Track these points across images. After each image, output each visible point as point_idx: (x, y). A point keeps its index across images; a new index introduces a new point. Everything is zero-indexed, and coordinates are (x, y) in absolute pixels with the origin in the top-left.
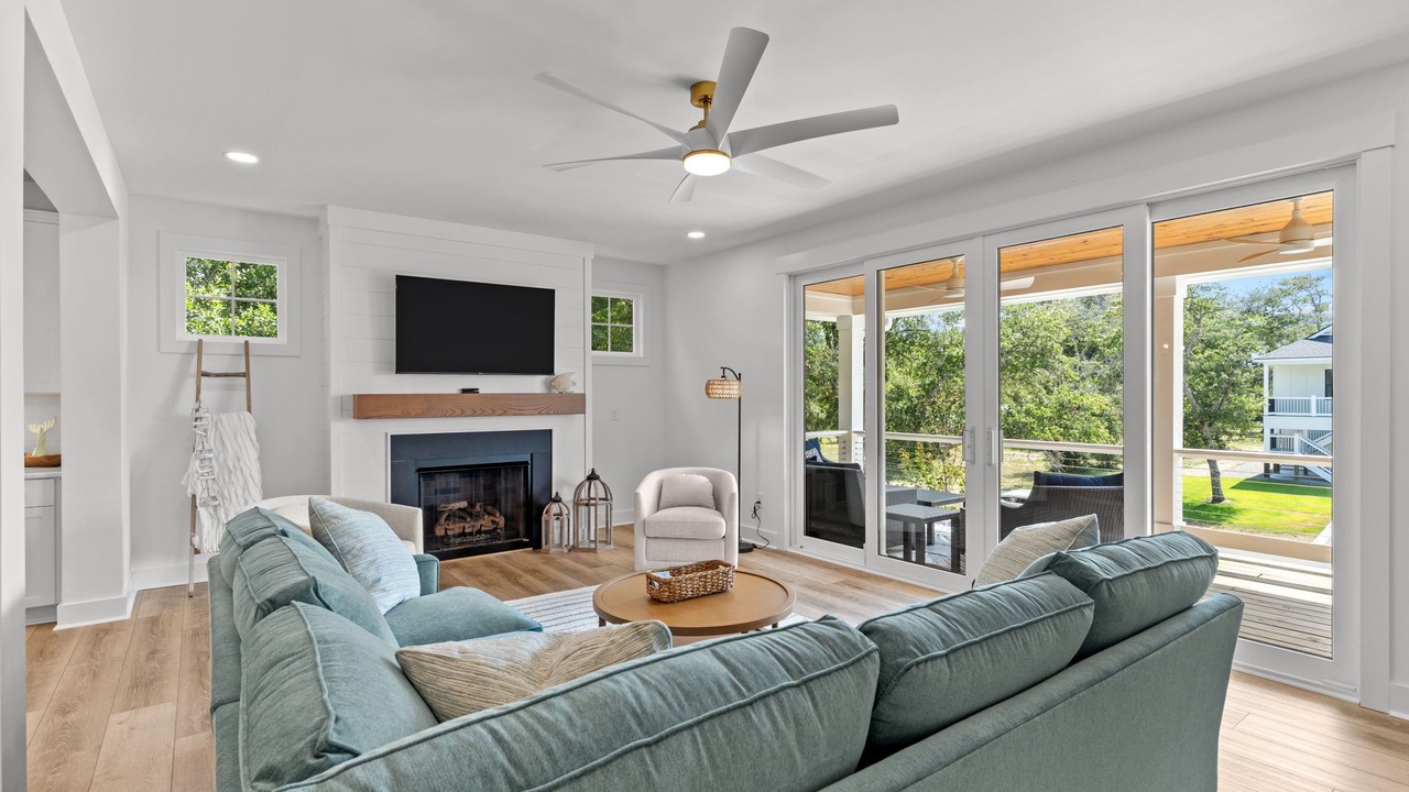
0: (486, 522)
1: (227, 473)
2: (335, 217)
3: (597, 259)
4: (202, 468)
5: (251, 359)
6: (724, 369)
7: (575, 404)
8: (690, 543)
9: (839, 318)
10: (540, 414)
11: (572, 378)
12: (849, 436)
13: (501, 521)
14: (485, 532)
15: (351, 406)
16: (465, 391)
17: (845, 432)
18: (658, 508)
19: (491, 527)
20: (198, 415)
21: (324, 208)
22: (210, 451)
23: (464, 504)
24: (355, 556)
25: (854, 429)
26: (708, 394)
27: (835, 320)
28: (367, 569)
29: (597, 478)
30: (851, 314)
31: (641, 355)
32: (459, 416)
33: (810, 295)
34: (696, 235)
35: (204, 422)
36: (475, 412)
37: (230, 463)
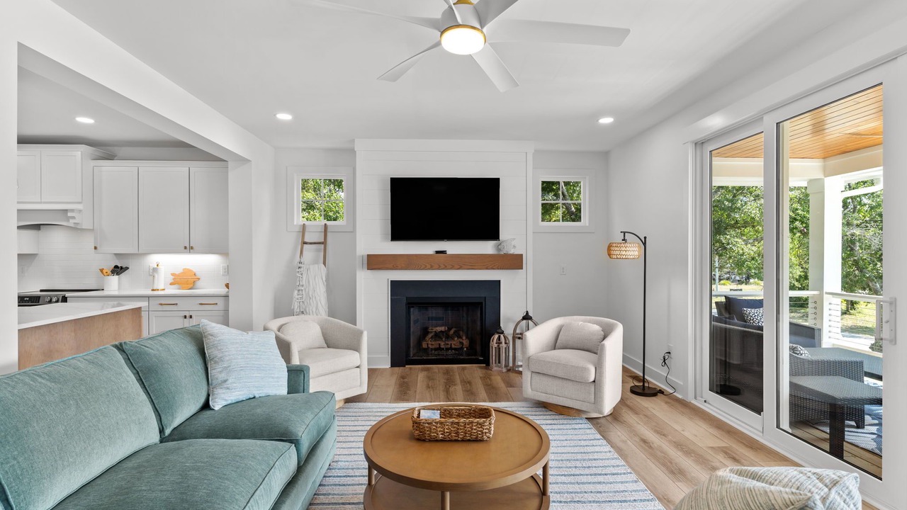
0: (455, 343)
1: (308, 298)
2: (359, 146)
3: (537, 152)
4: (298, 295)
5: (329, 234)
6: (624, 233)
7: (515, 262)
8: (565, 382)
9: (810, 181)
10: (487, 269)
11: (513, 243)
12: (821, 297)
13: (466, 342)
14: (455, 349)
15: (366, 262)
16: (437, 252)
17: (816, 292)
18: (554, 347)
19: (458, 346)
20: (300, 265)
21: (353, 141)
22: (303, 286)
23: (443, 329)
24: (216, 362)
25: (826, 289)
26: (609, 255)
27: (804, 184)
28: (221, 372)
29: (530, 318)
30: (822, 177)
31: (587, 225)
32: (429, 269)
33: (717, 162)
34: (606, 120)
35: (302, 269)
36: (440, 266)
37: (311, 293)
